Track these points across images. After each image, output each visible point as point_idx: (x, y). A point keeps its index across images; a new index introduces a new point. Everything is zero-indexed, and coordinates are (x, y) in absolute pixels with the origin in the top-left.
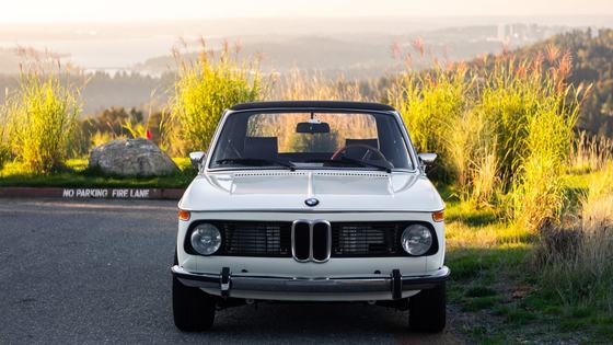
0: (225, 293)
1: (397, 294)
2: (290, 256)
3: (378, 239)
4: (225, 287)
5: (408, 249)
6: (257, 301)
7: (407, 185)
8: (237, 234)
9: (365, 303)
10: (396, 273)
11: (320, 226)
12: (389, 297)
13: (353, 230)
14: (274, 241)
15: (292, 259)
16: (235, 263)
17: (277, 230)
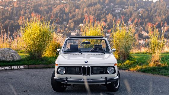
0: (66, 83)
1: (106, 83)
2: (81, 74)
3: (101, 70)
4: (66, 82)
5: (109, 72)
6: (74, 84)
7: (108, 57)
8: (69, 69)
9: (99, 85)
10: (106, 78)
11: (88, 68)
12: (104, 83)
13: (96, 68)
14: (78, 71)
15: (82, 75)
16: (69, 76)
17: (78, 68)
